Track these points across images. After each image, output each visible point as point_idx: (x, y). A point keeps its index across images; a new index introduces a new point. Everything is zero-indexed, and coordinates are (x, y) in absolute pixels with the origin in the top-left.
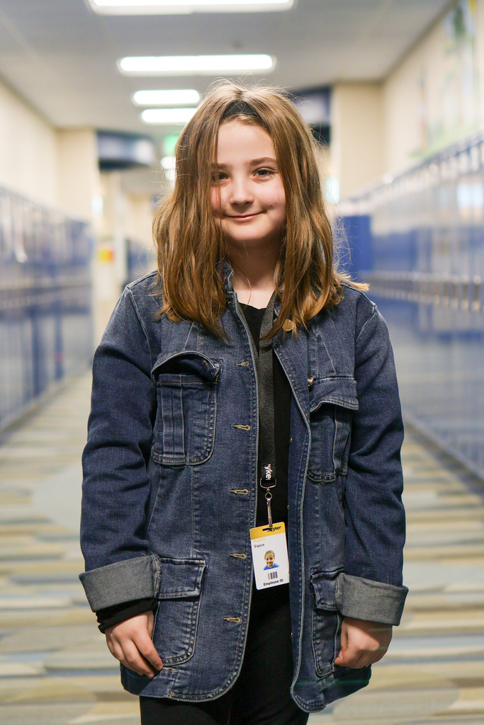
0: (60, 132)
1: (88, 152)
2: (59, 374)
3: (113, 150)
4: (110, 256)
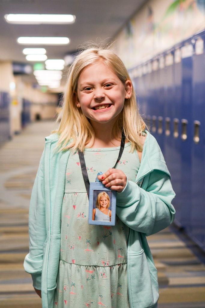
1: (9, 70)
3: (18, 68)
4: (17, 103)
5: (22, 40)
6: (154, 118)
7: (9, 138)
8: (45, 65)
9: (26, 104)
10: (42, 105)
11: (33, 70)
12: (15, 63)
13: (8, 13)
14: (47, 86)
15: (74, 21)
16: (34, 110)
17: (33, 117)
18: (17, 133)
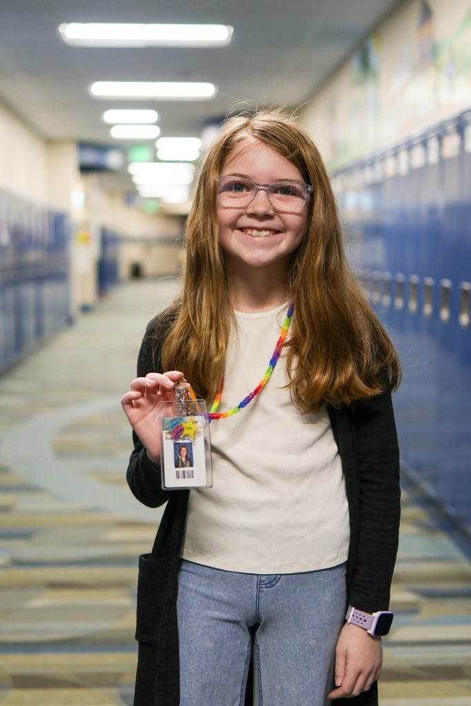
0: (50, 143)
1: (70, 159)
2: (39, 330)
3: (91, 157)
4: (87, 239)
5: (101, 89)
6: (400, 277)
7: (70, 322)
8: (155, 150)
9: (108, 240)
10: (147, 243)
11: (126, 163)
12: (83, 145)
13: (68, 22)
14: (158, 199)
15: (230, 40)
16: (128, 255)
17: (124, 271)
18: (86, 309)
